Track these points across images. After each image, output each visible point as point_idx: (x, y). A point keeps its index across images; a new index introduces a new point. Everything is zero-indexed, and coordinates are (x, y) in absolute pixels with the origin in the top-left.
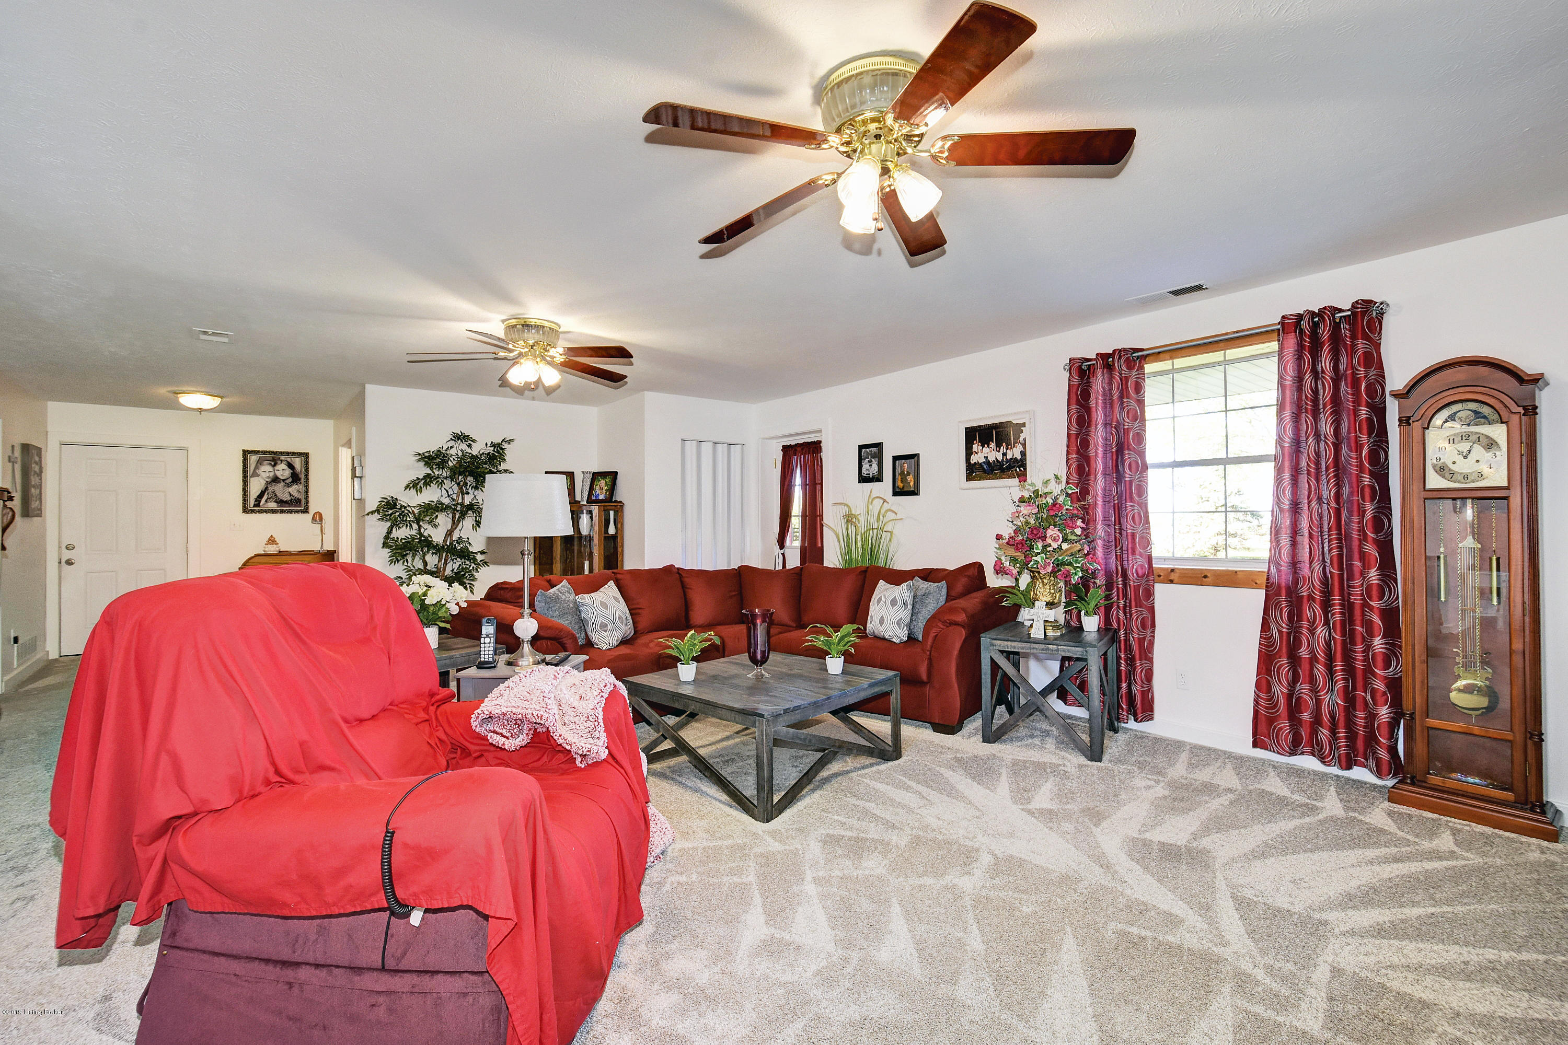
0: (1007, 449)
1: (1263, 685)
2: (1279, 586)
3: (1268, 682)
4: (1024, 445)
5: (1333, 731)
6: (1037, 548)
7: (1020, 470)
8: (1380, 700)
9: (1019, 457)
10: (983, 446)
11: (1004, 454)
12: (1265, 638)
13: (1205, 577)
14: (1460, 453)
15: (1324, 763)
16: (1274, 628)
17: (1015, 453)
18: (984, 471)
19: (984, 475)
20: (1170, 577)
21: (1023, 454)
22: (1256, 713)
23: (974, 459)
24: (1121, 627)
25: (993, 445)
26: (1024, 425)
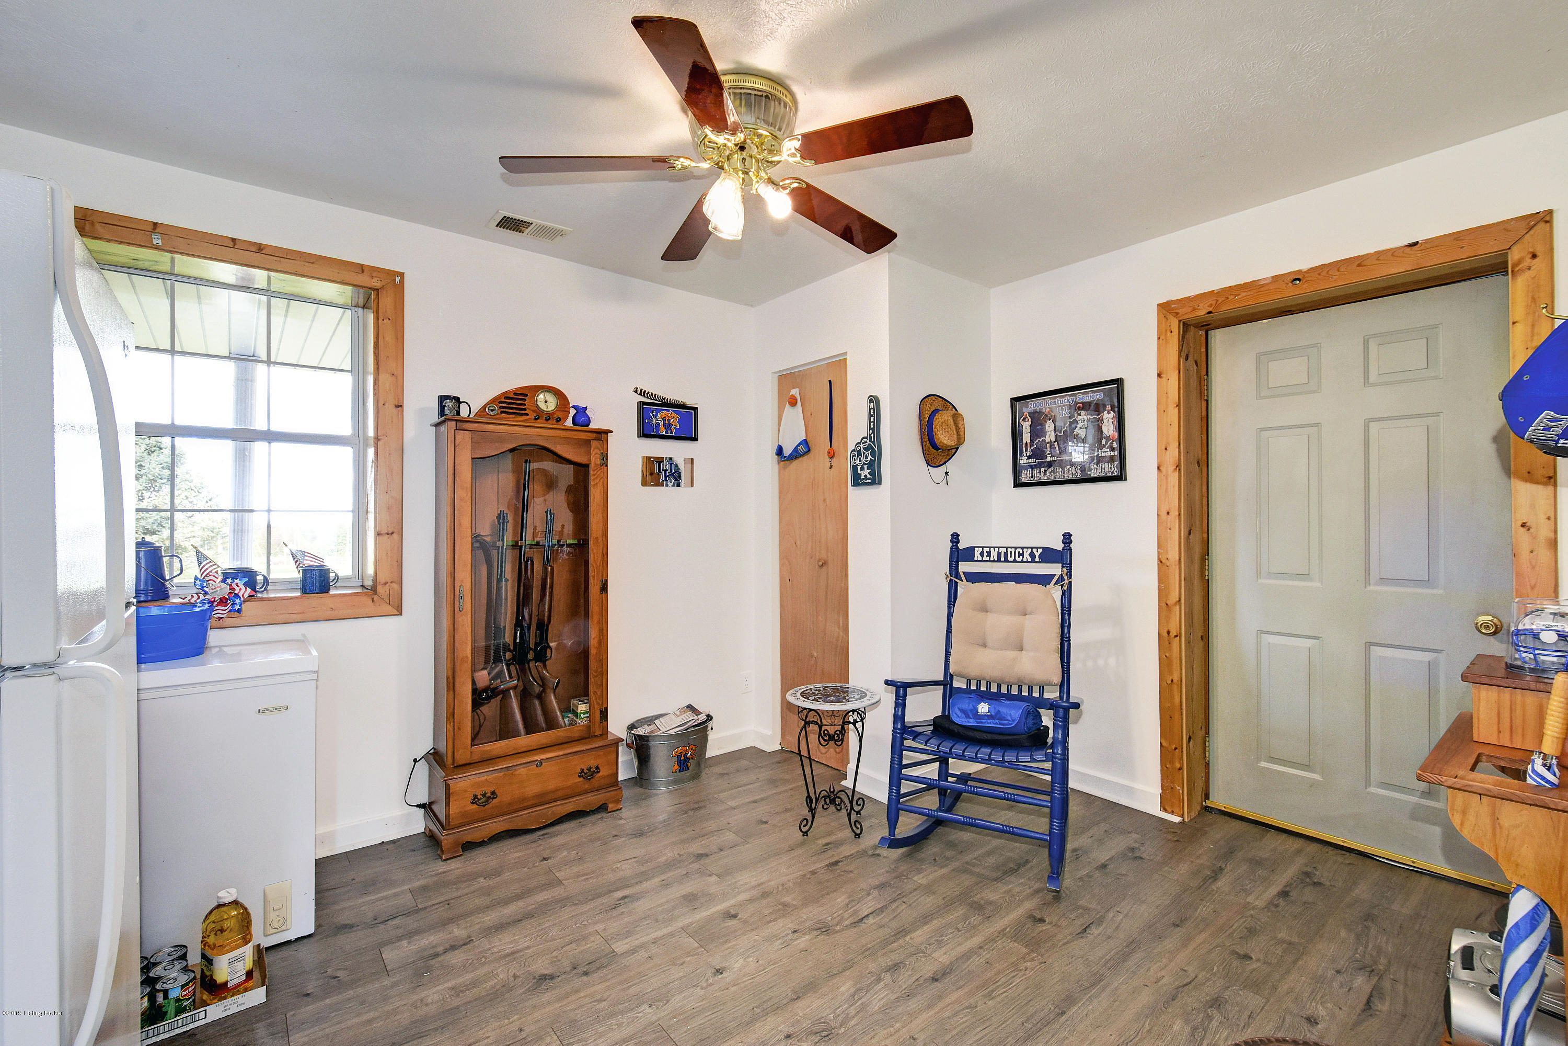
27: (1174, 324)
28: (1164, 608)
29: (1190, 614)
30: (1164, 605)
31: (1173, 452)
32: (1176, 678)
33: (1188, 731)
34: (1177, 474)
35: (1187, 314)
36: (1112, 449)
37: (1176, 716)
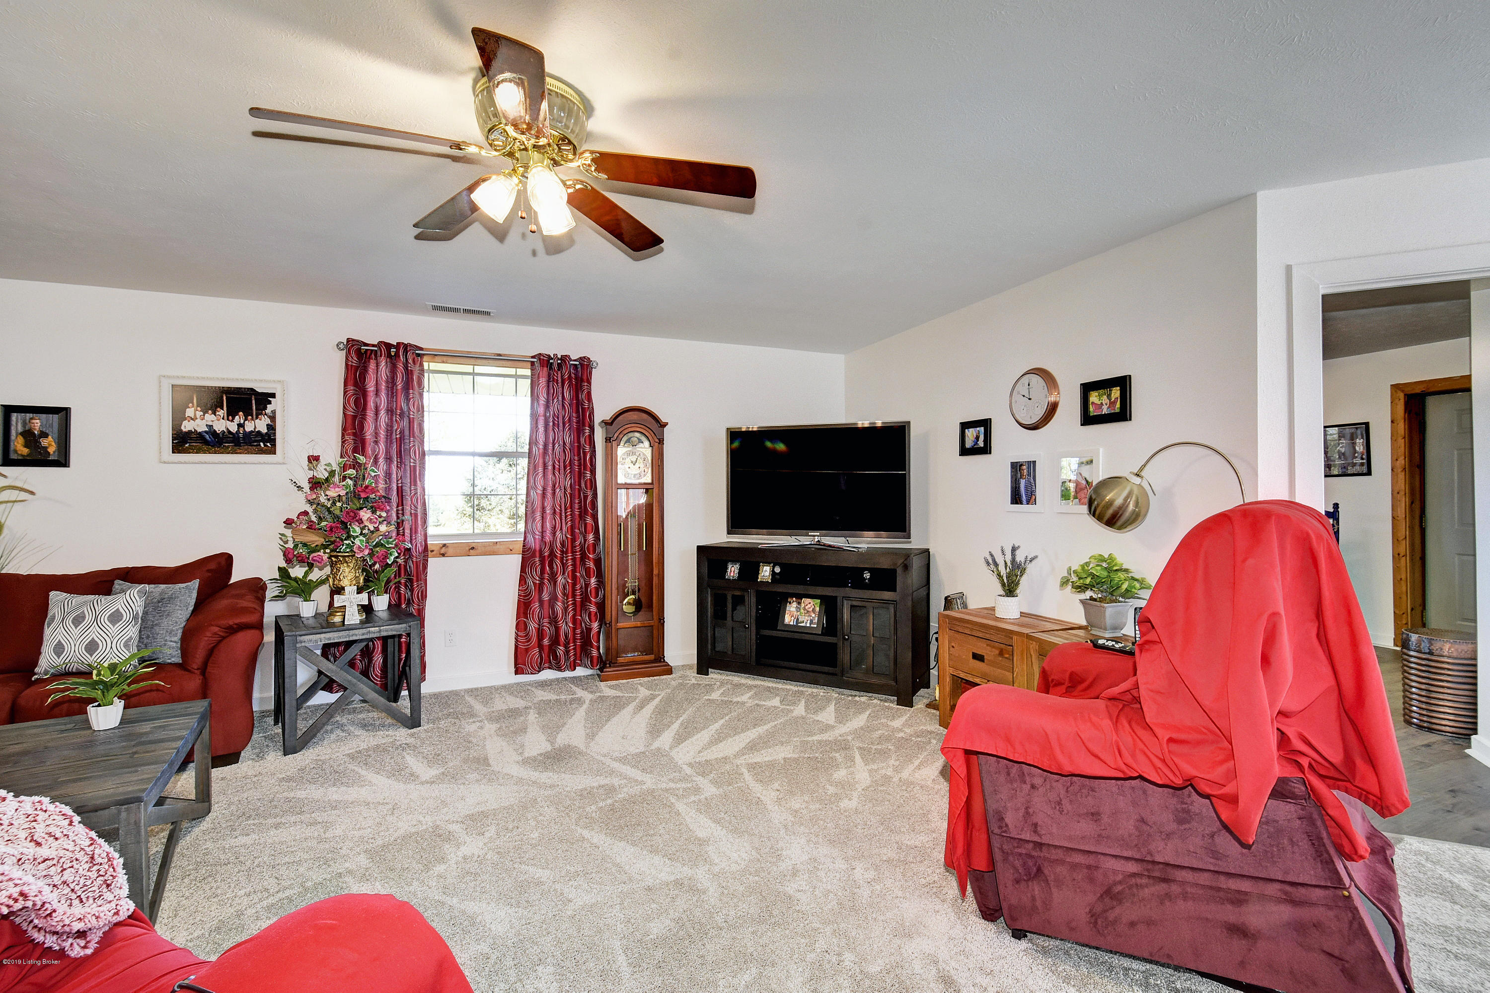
0: (246, 419)
1: (521, 626)
2: (535, 550)
3: (525, 622)
4: (273, 418)
5: (566, 646)
6: (355, 531)
7: (265, 445)
8: (593, 618)
9: (264, 430)
10: (205, 412)
11: (240, 425)
12: (522, 591)
13: (473, 548)
14: (632, 462)
15: (561, 671)
16: (530, 582)
17: (261, 425)
18: (206, 442)
19: (205, 447)
20: (443, 552)
21: (271, 428)
22: (516, 647)
23: (187, 426)
24: (403, 601)
25: (222, 413)
26: (273, 395)
27: (1402, 395)
28: (1396, 540)
29: (1412, 545)
30: (1395, 540)
31: (1401, 461)
32: (1403, 577)
33: (1411, 604)
34: (1403, 473)
35: (1409, 391)
36: (1362, 459)
37: (1404, 597)
